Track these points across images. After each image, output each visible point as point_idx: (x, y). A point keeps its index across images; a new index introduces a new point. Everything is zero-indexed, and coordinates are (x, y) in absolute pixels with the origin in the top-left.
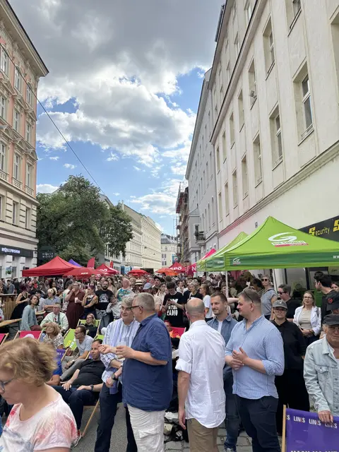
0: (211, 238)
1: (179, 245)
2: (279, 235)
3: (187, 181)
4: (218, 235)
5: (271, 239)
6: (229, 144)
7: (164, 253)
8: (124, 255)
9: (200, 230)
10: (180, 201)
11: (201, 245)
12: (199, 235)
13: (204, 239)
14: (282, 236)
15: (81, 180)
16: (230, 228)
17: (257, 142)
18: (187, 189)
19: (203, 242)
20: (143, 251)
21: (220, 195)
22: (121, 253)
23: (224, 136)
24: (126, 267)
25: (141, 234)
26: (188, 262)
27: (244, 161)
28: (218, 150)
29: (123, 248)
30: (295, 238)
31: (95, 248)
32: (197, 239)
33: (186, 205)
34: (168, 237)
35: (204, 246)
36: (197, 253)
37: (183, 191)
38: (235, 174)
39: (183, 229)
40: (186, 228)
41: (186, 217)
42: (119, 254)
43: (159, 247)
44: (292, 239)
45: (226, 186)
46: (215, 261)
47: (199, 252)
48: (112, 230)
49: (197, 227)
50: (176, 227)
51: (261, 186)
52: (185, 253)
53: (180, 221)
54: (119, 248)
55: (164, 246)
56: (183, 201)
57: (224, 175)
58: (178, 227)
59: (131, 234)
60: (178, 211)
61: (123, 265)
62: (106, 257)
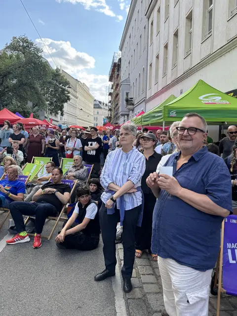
0: (139, 104)
1: (110, 110)
2: (208, 95)
3: (120, 52)
4: (146, 101)
5: (201, 98)
6: (163, 19)
7: (96, 116)
8: (62, 115)
9: (129, 97)
10: (113, 71)
11: (130, 110)
12: (129, 101)
13: (133, 105)
14: (209, 96)
15: (25, 41)
16: (157, 95)
17: (190, 18)
18: (120, 60)
19: (131, 107)
20: (78, 113)
21: (151, 65)
22: (59, 112)
23: (159, 11)
24: (63, 125)
25: (77, 98)
26: (117, 124)
27: (176, 35)
28: (152, 24)
29: (61, 109)
30: (220, 98)
31: (36, 106)
32: (127, 104)
33: (118, 75)
34: (100, 102)
35: (133, 110)
36: (126, 116)
37: (116, 61)
38: (166, 47)
39: (114, 96)
40: (117, 95)
41: (118, 85)
42: (58, 113)
43: (92, 110)
44: (218, 99)
45: (158, 57)
46: (153, 115)
47: (128, 115)
48: (52, 91)
49: (127, 94)
50: (108, 94)
51: (189, 57)
52: (114, 117)
53: (112, 88)
54: (58, 108)
55: (97, 110)
56: (116, 70)
57: (156, 47)
58: (110, 94)
59: (68, 97)
60: (111, 80)
61: (60, 123)
62: (46, 115)
